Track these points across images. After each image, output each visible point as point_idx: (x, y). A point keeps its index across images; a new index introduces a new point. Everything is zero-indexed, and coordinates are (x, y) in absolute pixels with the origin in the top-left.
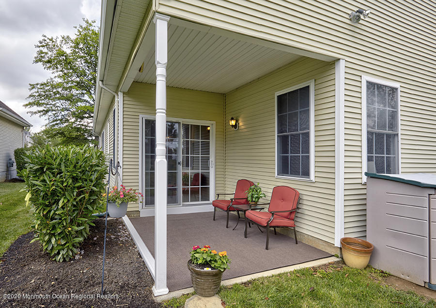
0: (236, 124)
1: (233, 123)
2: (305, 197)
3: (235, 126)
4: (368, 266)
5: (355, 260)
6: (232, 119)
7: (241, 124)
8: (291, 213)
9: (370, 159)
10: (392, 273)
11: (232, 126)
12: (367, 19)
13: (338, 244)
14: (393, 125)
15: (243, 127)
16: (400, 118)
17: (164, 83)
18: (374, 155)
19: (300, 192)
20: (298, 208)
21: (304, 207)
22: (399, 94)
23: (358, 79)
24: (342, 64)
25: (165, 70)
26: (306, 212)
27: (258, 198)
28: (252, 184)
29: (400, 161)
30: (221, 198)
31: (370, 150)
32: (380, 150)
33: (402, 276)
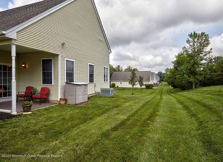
0: (25, 66)
1: (23, 65)
2: (51, 90)
3: (24, 67)
4: (66, 103)
5: (63, 102)
6: (23, 64)
7: (27, 66)
8: (47, 94)
9: (67, 79)
10: (70, 104)
11: (23, 67)
12: (66, 45)
13: (59, 100)
14: (73, 71)
15: (27, 68)
16: (74, 68)
17: (15, 61)
18: (68, 78)
19: (50, 88)
20: (49, 93)
21: (51, 93)
22: (74, 62)
23: (64, 59)
24: (60, 55)
25: (15, 58)
26: (51, 94)
27: (36, 92)
28: (33, 88)
29: (74, 79)
30: (20, 93)
31: (67, 77)
32: (69, 77)
33: (72, 104)
